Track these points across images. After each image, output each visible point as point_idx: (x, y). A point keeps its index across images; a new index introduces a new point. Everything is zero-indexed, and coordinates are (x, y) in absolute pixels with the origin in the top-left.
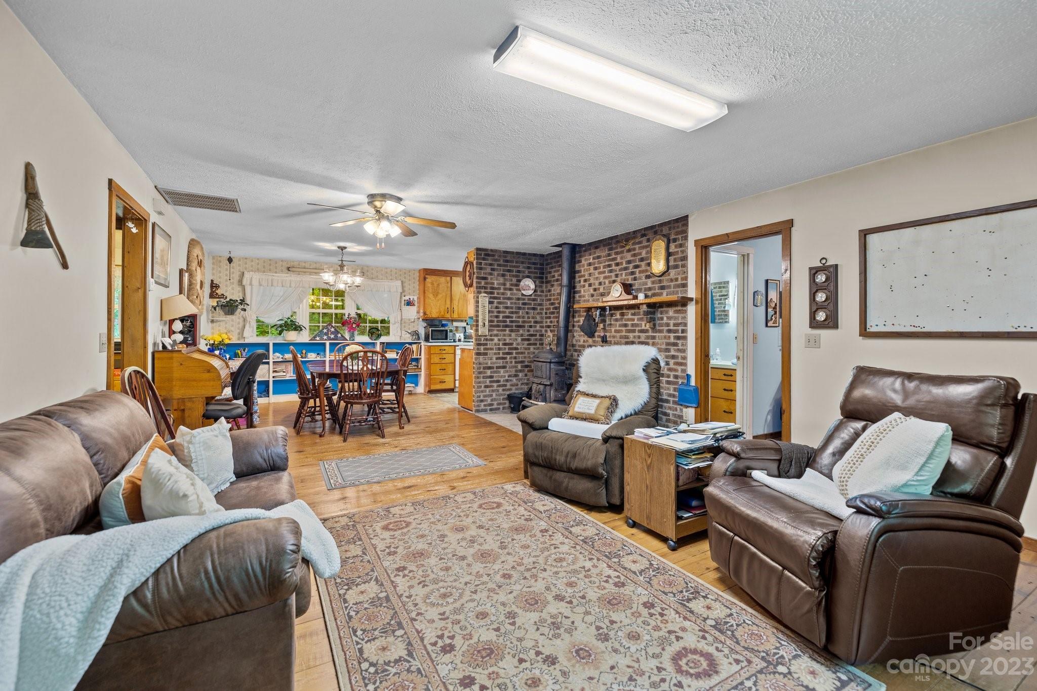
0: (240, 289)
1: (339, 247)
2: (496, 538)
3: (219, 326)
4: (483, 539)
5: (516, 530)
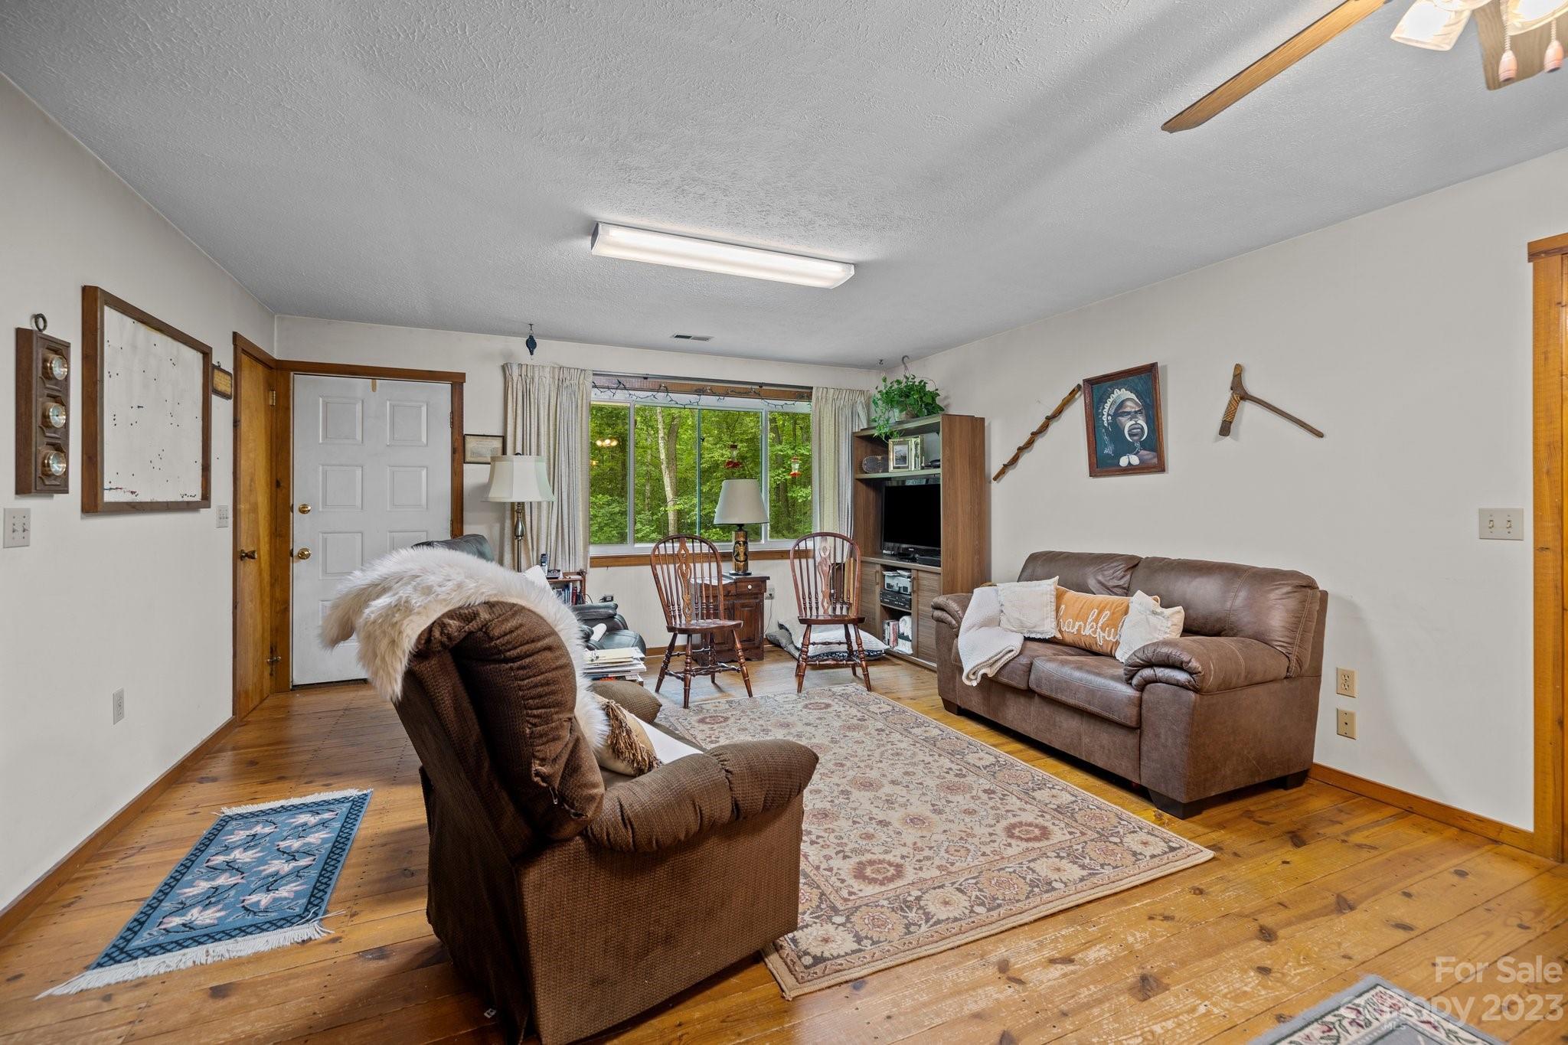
2: (856, 805)
4: (875, 804)
5: (826, 816)
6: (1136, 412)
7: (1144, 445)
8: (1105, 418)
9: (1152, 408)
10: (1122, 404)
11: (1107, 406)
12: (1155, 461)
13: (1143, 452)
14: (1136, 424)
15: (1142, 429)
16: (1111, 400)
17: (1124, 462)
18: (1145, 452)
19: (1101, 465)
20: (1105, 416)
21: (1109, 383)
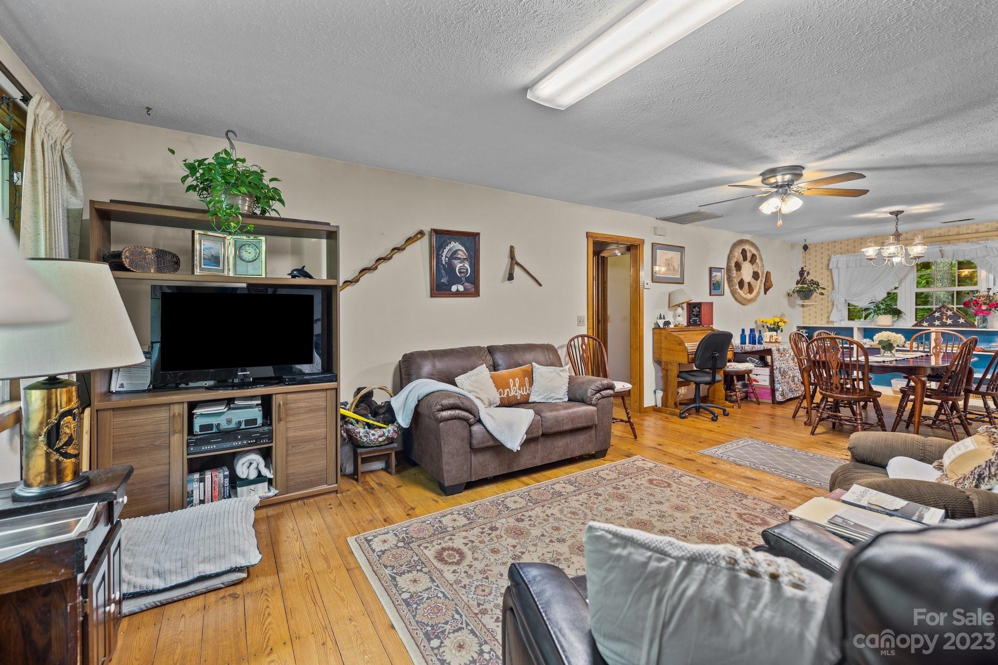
0: (828, 273)
1: (891, 213)
3: (810, 310)
6: (464, 259)
7: (467, 280)
8: (443, 258)
9: (474, 258)
10: (456, 252)
11: (446, 251)
12: (473, 289)
13: (466, 284)
14: (464, 266)
15: (467, 270)
16: (449, 247)
17: (454, 288)
18: (468, 284)
19: (439, 289)
20: (444, 257)
21: (447, 236)
